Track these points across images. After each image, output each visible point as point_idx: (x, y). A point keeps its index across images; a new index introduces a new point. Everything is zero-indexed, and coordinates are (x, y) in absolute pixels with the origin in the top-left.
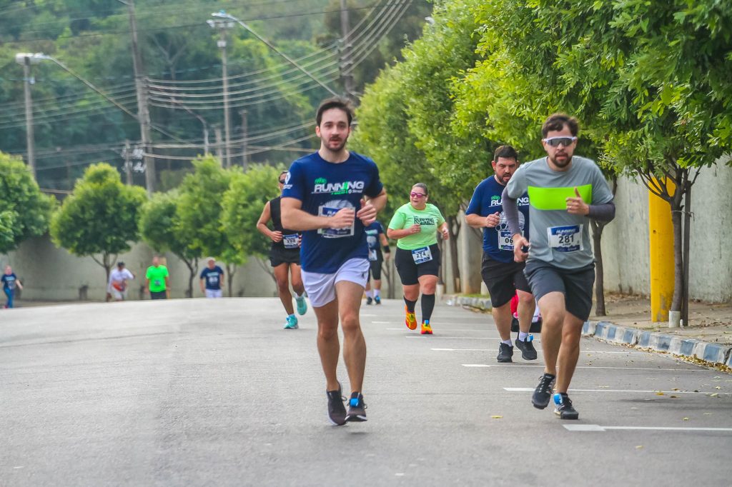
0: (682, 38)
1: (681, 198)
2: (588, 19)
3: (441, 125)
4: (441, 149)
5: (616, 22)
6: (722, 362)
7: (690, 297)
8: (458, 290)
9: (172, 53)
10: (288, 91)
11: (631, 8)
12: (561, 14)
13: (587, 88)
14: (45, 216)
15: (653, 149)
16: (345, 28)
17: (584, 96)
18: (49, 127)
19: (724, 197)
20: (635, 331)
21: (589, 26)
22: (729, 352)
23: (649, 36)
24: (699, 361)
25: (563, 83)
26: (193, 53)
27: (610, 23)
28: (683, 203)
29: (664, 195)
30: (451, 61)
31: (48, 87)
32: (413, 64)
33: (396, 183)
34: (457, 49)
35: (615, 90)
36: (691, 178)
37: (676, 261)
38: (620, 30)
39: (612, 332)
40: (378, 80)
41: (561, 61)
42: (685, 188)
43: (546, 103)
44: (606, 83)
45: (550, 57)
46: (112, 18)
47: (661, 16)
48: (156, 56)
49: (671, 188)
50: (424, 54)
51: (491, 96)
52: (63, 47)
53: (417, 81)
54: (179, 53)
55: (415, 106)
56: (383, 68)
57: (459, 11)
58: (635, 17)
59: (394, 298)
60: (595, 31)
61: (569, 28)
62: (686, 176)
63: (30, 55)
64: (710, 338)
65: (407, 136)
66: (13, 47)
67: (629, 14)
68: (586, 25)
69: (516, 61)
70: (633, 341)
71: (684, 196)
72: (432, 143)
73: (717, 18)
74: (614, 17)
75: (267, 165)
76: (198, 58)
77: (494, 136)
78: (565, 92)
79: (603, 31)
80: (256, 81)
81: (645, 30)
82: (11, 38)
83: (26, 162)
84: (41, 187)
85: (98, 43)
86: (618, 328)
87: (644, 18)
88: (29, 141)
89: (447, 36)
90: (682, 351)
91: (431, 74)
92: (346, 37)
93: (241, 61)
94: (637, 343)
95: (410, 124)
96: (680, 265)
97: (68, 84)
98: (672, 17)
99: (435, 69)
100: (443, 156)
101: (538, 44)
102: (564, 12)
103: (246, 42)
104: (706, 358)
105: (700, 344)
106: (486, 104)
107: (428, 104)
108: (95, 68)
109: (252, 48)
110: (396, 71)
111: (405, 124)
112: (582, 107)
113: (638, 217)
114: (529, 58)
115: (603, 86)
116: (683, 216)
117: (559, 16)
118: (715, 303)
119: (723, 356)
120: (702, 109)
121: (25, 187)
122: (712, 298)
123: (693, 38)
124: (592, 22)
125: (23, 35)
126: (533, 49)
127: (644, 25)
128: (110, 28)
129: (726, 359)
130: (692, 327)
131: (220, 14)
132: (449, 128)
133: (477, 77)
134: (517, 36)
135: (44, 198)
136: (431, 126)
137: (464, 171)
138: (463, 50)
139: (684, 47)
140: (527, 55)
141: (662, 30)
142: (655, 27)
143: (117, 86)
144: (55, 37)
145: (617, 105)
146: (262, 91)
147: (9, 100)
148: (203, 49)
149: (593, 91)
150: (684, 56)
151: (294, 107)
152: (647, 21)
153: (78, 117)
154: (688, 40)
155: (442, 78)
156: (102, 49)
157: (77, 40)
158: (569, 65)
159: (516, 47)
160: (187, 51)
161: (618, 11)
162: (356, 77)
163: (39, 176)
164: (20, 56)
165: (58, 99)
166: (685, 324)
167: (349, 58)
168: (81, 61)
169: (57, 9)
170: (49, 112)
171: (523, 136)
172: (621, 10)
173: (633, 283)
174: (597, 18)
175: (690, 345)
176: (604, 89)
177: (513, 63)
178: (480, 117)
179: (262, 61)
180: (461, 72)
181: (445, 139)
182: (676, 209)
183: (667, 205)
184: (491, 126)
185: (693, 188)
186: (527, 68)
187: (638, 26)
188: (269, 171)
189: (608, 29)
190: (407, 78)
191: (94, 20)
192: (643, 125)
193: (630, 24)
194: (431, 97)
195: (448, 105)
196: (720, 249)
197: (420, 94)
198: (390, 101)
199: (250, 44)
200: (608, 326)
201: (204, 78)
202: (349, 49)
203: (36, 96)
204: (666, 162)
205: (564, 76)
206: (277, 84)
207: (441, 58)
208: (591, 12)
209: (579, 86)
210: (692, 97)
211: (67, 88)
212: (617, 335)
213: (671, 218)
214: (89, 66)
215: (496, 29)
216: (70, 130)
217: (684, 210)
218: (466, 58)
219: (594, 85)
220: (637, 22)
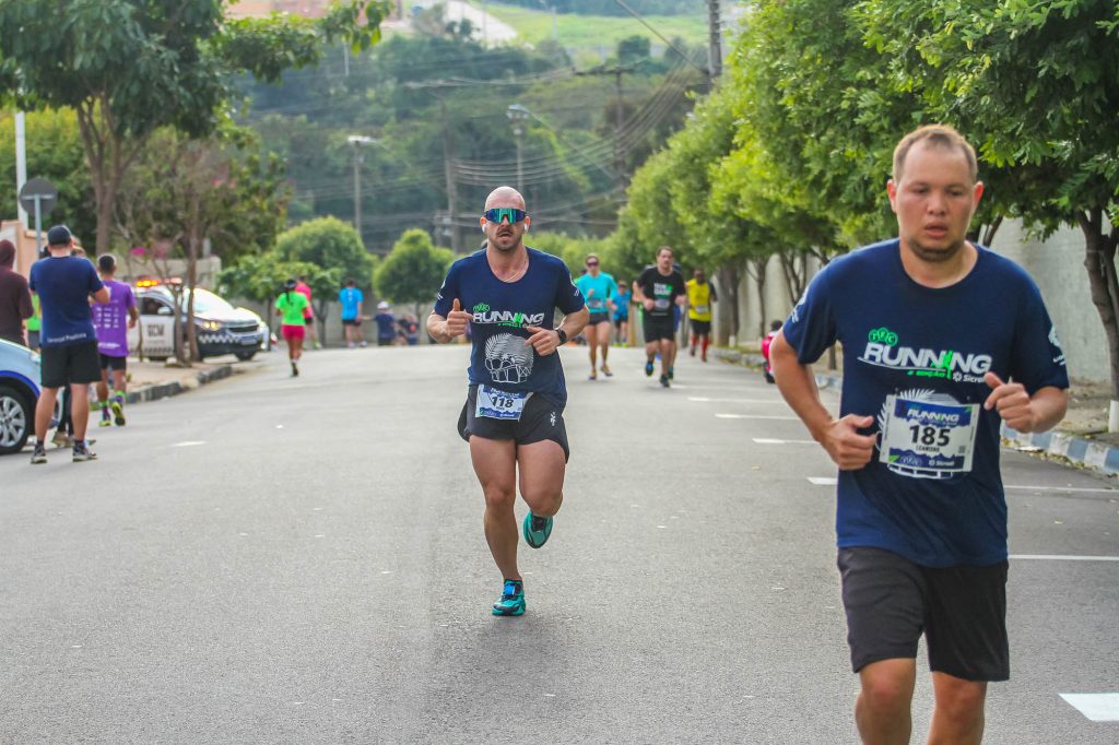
2: (835, 115)
3: (699, 204)
4: (699, 223)
5: (861, 119)
9: (477, 139)
10: (572, 172)
11: (875, 107)
12: (812, 111)
13: (829, 176)
14: (369, 271)
16: (619, 120)
17: (826, 182)
18: (375, 198)
21: (836, 122)
23: (890, 132)
25: (809, 170)
26: (494, 139)
27: (855, 120)
30: (709, 149)
32: (677, 152)
34: (715, 140)
35: (854, 178)
38: (864, 126)
40: (647, 164)
41: (807, 152)
43: (793, 188)
44: (846, 172)
45: (797, 147)
46: (429, 109)
48: (464, 141)
50: (687, 144)
51: (743, 180)
52: (388, 133)
53: (679, 166)
54: (483, 139)
55: (678, 187)
56: (651, 154)
57: (716, 108)
58: (878, 115)
60: (842, 126)
61: (818, 122)
63: (360, 138)
65: (670, 212)
66: (347, 132)
67: (873, 112)
68: (833, 121)
69: (768, 150)
72: (692, 219)
74: (860, 116)
75: (553, 233)
76: (499, 143)
77: (744, 214)
78: (810, 177)
79: (848, 126)
80: (545, 163)
81: (886, 126)
82: (347, 124)
83: (354, 227)
84: (366, 247)
85: (416, 129)
87: (885, 116)
88: (357, 209)
89: (706, 128)
91: (692, 160)
92: (620, 128)
93: (533, 147)
95: (673, 202)
97: (391, 163)
98: (910, 116)
99: (695, 156)
100: (701, 230)
101: (788, 136)
102: (814, 108)
103: (538, 131)
106: (739, 187)
107: (689, 186)
108: (414, 151)
109: (543, 135)
110: (662, 157)
111: (669, 202)
112: (824, 192)
114: (780, 148)
115: (844, 174)
121: (353, 247)
124: (839, 118)
125: (356, 122)
126: (784, 141)
127: (885, 122)
128: (427, 117)
131: (516, 108)
132: (707, 207)
133: (729, 164)
134: (769, 130)
135: (368, 257)
136: (691, 204)
137: (719, 243)
138: (720, 140)
140: (778, 146)
141: (902, 127)
142: (895, 124)
143: (431, 165)
144: (382, 124)
145: (855, 191)
146: (550, 171)
147: (342, 176)
148: (502, 136)
149: (835, 178)
151: (577, 185)
152: (888, 119)
153: (399, 190)
155: (701, 164)
156: (419, 135)
157: (400, 127)
158: (815, 155)
159: (768, 138)
160: (490, 137)
162: (628, 161)
163: (365, 238)
164: (352, 139)
165: (383, 175)
167: (622, 146)
168: (403, 145)
169: (384, 101)
170: (375, 186)
171: (769, 215)
172: (865, 109)
174: (844, 115)
176: (845, 177)
177: (765, 152)
178: (734, 199)
179: (551, 147)
180: (718, 159)
181: (702, 216)
184: (742, 206)
186: (778, 157)
187: (880, 123)
189: (853, 125)
190: (672, 163)
191: (414, 111)
193: (874, 121)
194: (694, 182)
195: (706, 187)
197: (682, 177)
198: (656, 183)
199: (541, 133)
201: (503, 160)
202: (623, 138)
203: (364, 172)
205: (810, 165)
206: (564, 165)
207: (701, 148)
208: (838, 110)
209: (822, 173)
211: (390, 166)
214: (409, 148)
215: (751, 123)
216: (392, 200)
219: (835, 173)
220: (879, 119)
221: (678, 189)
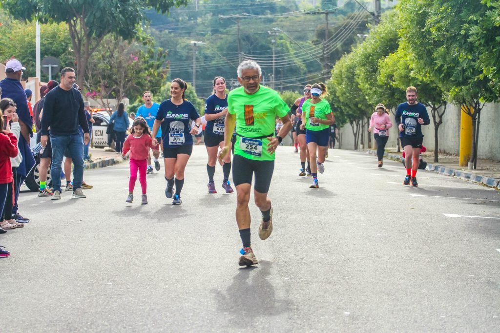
0: (498, 48)
1: (476, 115)
3: (371, 79)
4: (371, 89)
5: (471, 39)
6: (495, 186)
7: (478, 157)
8: (370, 147)
9: (252, 43)
10: (298, 62)
11: (477, 34)
12: (445, 34)
13: (445, 67)
14: (199, 108)
15: (466, 94)
16: (327, 37)
17: (444, 70)
18: (200, 72)
19: (489, 115)
20: (454, 170)
21: (457, 40)
22: (499, 182)
23: (484, 46)
24: (485, 185)
25: (436, 63)
26: (260, 44)
27: (467, 40)
28: (477, 117)
29: (469, 113)
30: (377, 52)
31: (201, 55)
32: (361, 53)
33: (347, 102)
34: (380, 48)
35: (458, 68)
36: (481, 107)
37: (473, 142)
38: (471, 43)
39: (443, 170)
40: (341, 59)
41: (435, 55)
42: (478, 111)
43: (427, 72)
44: (454, 65)
45: (430, 53)
46: (228, 29)
47: (490, 38)
48: (245, 45)
49: (473, 111)
50: (366, 49)
51: (396, 68)
52: (208, 40)
53: (362, 60)
54: (254, 44)
55: (361, 70)
56: (344, 54)
57: (381, 32)
58: (479, 37)
59: (341, 149)
60: (459, 42)
61: (447, 40)
62: (479, 106)
63: (196, 42)
64: (489, 175)
65: (354, 83)
66: (188, 39)
67: (477, 36)
68: (456, 40)
69: (415, 54)
70: (453, 174)
71: (477, 114)
72: (367, 86)
74: (470, 38)
75: (291, 91)
76: (262, 47)
77: (395, 85)
78: (436, 68)
80: (285, 57)
81: (483, 43)
82: (187, 35)
83: (192, 86)
84: (198, 96)
85: (222, 39)
86: (446, 168)
87: (482, 38)
88: (194, 77)
89: (376, 42)
90: (476, 180)
91: (368, 58)
92: (327, 41)
93: (279, 49)
94: (455, 175)
95: (356, 78)
96: (474, 143)
97: (209, 55)
99: (370, 55)
101: (425, 47)
102: (446, 33)
103: (282, 41)
104: (488, 184)
105: (485, 177)
106: (393, 71)
107: (366, 70)
108: (220, 49)
109: (284, 43)
110: (350, 55)
111: (353, 78)
112: (443, 75)
113: (449, 121)
116: (477, 122)
117: (444, 35)
118: (483, 159)
119: (496, 184)
121: (191, 95)
124: (458, 38)
125: (192, 34)
126: (423, 49)
127: (482, 41)
128: (227, 33)
129: (498, 185)
130: (478, 170)
131: (276, 29)
132: (376, 80)
133: (389, 60)
134: (416, 44)
135: (199, 100)
136: (367, 79)
137: (380, 98)
138: (382, 48)
140: (420, 52)
141: (490, 44)
142: (487, 42)
143: (228, 57)
144: (204, 36)
145: (458, 75)
146: (287, 62)
147: (185, 60)
148: (264, 43)
149: (448, 68)
151: (300, 68)
152: (484, 40)
153: (212, 68)
155: (372, 60)
156: (223, 41)
157: (214, 37)
159: (416, 48)
160: (258, 44)
161: (471, 34)
163: (197, 91)
164: (193, 42)
165: (205, 61)
166: (475, 168)
167: (327, 50)
168: (215, 46)
169: (206, 24)
170: (200, 66)
172: (473, 34)
173: (446, 148)
174: (461, 37)
175: (480, 178)
176: (453, 68)
179: (288, 49)
180: (383, 57)
181: (372, 85)
182: (474, 120)
183: (470, 118)
184: (394, 81)
185: (481, 111)
186: (420, 57)
187: (479, 42)
188: (292, 94)
189: (465, 42)
190: (357, 59)
191: (221, 29)
192: (469, 84)
193: (476, 41)
194: (369, 68)
195: (376, 71)
196: (486, 137)
197: (364, 65)
198: (347, 68)
199: (283, 42)
200: (441, 167)
201: (264, 55)
202: (328, 46)
203: (197, 59)
204: (471, 100)
205: (437, 61)
206: (293, 59)
207: (373, 51)
208: (459, 35)
209: (442, 66)
210: (496, 73)
211: (209, 56)
212: (445, 171)
213: (471, 123)
214: (218, 48)
215: (407, 40)
216: (208, 73)
217: (477, 120)
218: (383, 51)
219: (449, 66)
220: (479, 40)
221: (360, 72)
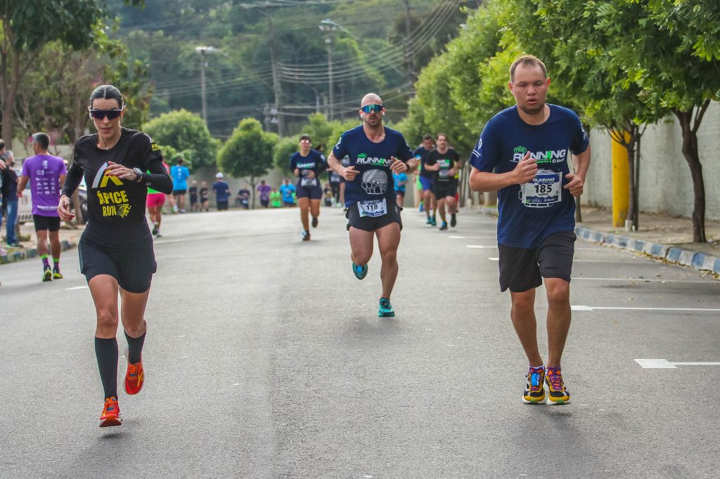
0: (643, 37)
1: (634, 145)
2: (579, 23)
3: (472, 94)
4: (472, 110)
5: (599, 25)
6: (663, 256)
7: (639, 210)
8: (481, 202)
9: (296, 47)
10: (371, 72)
11: (609, 16)
13: (574, 70)
14: (214, 152)
15: (616, 112)
16: (408, 30)
17: (572, 76)
18: (217, 94)
20: (602, 234)
21: (580, 28)
22: (668, 249)
23: (622, 35)
24: (648, 255)
25: (558, 66)
26: (310, 47)
27: (594, 26)
28: (635, 148)
29: (623, 143)
30: (479, 52)
32: (454, 54)
34: (483, 44)
35: (594, 72)
36: (640, 132)
37: (631, 187)
38: (602, 31)
39: (587, 234)
40: (430, 64)
41: (557, 52)
42: (637, 138)
44: (587, 67)
45: (549, 49)
46: (258, 24)
47: (630, 21)
48: (286, 49)
49: (628, 138)
50: (461, 47)
52: (227, 43)
53: (456, 65)
54: (301, 47)
55: (455, 82)
56: (433, 56)
57: (484, 19)
58: (612, 22)
60: (584, 31)
61: (566, 29)
62: (638, 130)
63: (205, 48)
64: (656, 239)
65: (449, 101)
66: (195, 43)
67: (608, 20)
70: (602, 241)
71: (636, 143)
72: (466, 106)
73: (674, 21)
74: (598, 23)
76: (313, 50)
77: (508, 102)
78: (560, 72)
79: (589, 31)
80: (349, 65)
81: (619, 30)
82: (195, 38)
83: (202, 117)
84: (211, 133)
85: (248, 40)
86: (591, 231)
87: (618, 23)
88: (204, 103)
89: (477, 35)
90: (635, 248)
91: (466, 61)
92: (408, 37)
93: (340, 52)
94: (604, 242)
95: (451, 94)
96: (633, 189)
97: (230, 67)
98: (638, 22)
99: (468, 58)
100: (474, 115)
102: (562, 18)
103: (344, 40)
104: (653, 253)
105: (649, 243)
106: (503, 81)
107: (464, 80)
108: (247, 57)
109: (348, 44)
110: (442, 58)
111: (448, 94)
112: (571, 83)
113: (601, 156)
115: (586, 69)
116: (635, 156)
117: (559, 21)
119: (664, 253)
120: (656, 85)
121: (201, 133)
122: (651, 210)
123: (651, 37)
124: (582, 25)
125: (202, 36)
126: (538, 44)
127: (618, 28)
128: (257, 31)
129: (667, 254)
130: (642, 231)
131: (327, 22)
132: (478, 97)
133: (496, 63)
134: (527, 35)
135: (213, 140)
136: (466, 95)
138: (487, 45)
139: (646, 43)
141: (631, 31)
142: (626, 29)
143: (261, 68)
144: (222, 37)
145: (595, 82)
147: (192, 77)
148: (316, 45)
149: (578, 72)
150: (646, 50)
152: (620, 25)
153: (236, 88)
154: (648, 38)
155: (473, 63)
156: (251, 45)
157: (236, 38)
158: (562, 54)
159: (526, 42)
160: (306, 46)
162: (415, 62)
163: (210, 126)
164: (199, 49)
165: (224, 76)
166: (636, 229)
167: (410, 50)
168: (238, 52)
169: (223, 19)
172: (602, 17)
173: (598, 198)
174: (585, 22)
175: (641, 244)
176: (586, 71)
179: (354, 52)
180: (486, 59)
181: (474, 104)
182: (631, 152)
183: (625, 150)
184: (506, 95)
185: (642, 139)
187: (614, 29)
189: (593, 30)
190: (450, 63)
191: (247, 26)
193: (609, 27)
194: (467, 77)
195: (477, 81)
196: (657, 178)
197: (458, 74)
198: (438, 79)
199: (346, 42)
200: (584, 230)
201: (317, 63)
202: (411, 44)
203: (208, 75)
204: (624, 121)
205: (559, 62)
206: (363, 67)
207: (473, 50)
208: (581, 18)
209: (569, 69)
210: (648, 77)
211: (229, 69)
212: (591, 236)
213: (627, 158)
214: (244, 55)
215: (512, 30)
216: (231, 96)
217: (636, 152)
219: (579, 68)
220: (613, 25)
221: (455, 83)
